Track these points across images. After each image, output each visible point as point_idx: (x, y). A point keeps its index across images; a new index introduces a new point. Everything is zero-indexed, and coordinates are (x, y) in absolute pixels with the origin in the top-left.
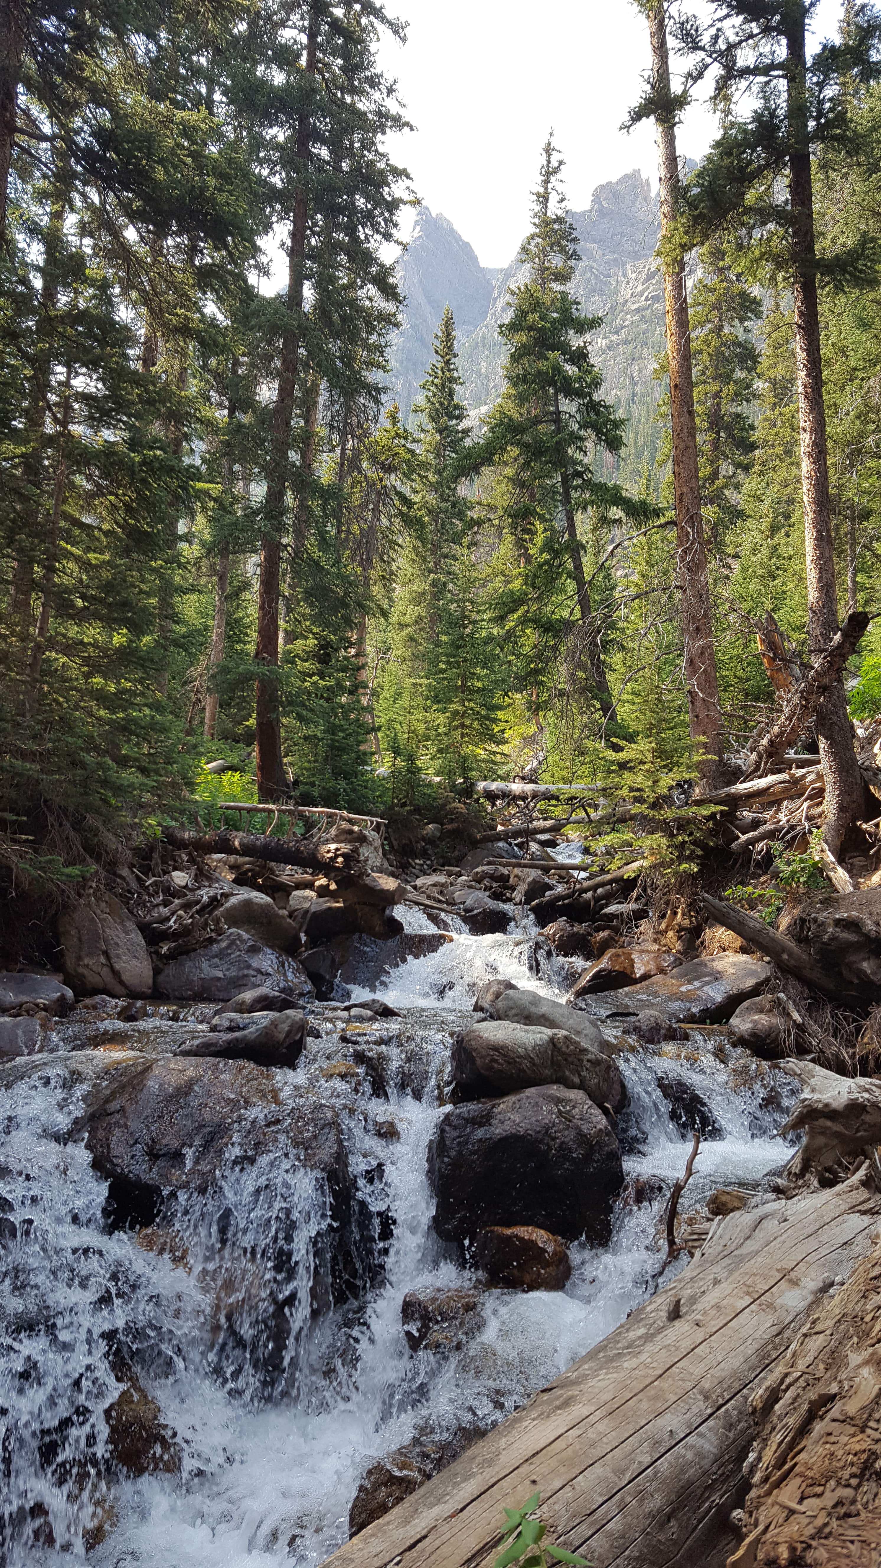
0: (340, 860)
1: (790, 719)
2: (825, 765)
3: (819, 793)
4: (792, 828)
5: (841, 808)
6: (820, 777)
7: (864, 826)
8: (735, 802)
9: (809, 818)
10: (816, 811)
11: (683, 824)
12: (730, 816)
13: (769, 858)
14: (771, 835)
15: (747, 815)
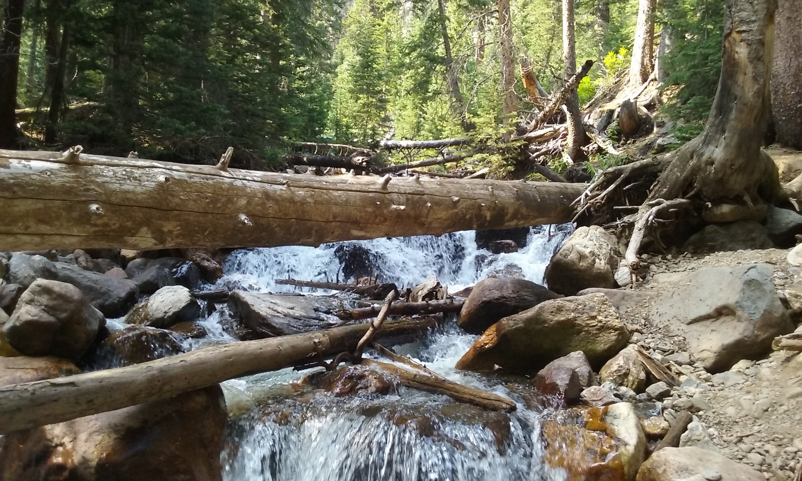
0: (364, 164)
1: (555, 104)
2: (569, 124)
3: (565, 136)
4: (555, 150)
5: (575, 141)
6: (566, 129)
7: (583, 149)
8: (530, 140)
9: (561, 146)
10: (564, 143)
11: (508, 150)
12: (526, 146)
13: (544, 163)
14: (545, 153)
15: (533, 147)
